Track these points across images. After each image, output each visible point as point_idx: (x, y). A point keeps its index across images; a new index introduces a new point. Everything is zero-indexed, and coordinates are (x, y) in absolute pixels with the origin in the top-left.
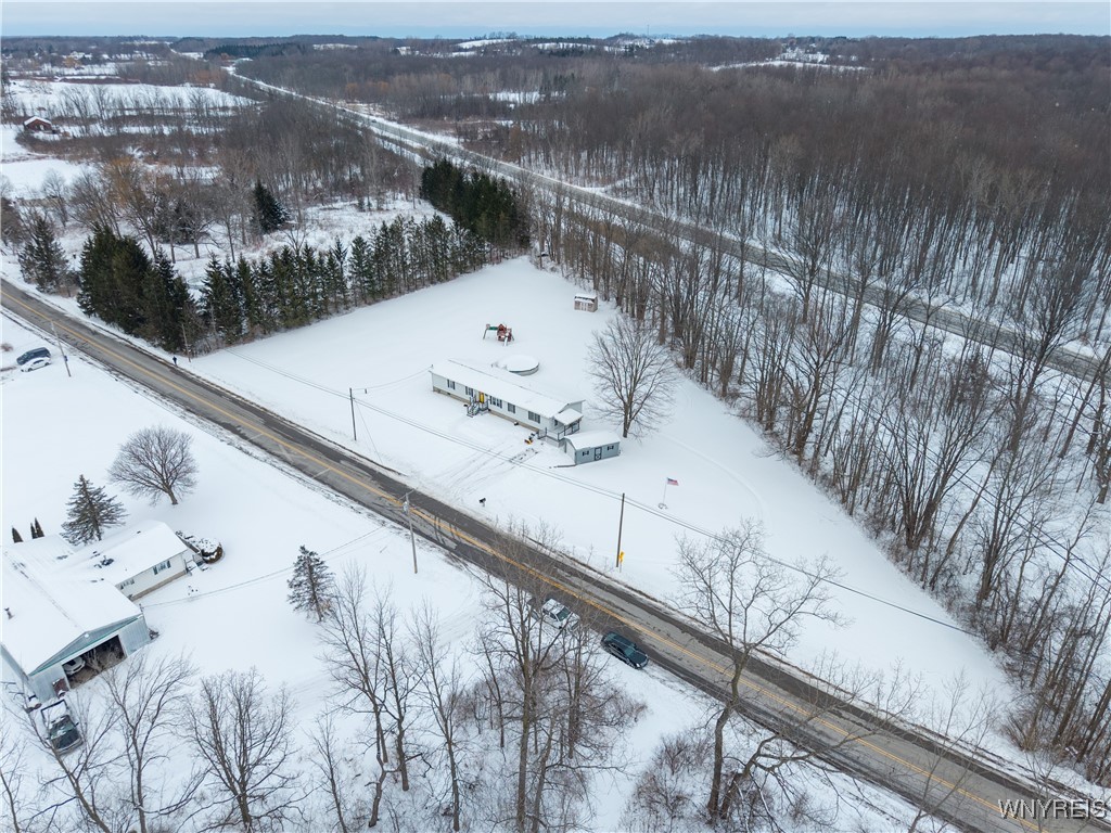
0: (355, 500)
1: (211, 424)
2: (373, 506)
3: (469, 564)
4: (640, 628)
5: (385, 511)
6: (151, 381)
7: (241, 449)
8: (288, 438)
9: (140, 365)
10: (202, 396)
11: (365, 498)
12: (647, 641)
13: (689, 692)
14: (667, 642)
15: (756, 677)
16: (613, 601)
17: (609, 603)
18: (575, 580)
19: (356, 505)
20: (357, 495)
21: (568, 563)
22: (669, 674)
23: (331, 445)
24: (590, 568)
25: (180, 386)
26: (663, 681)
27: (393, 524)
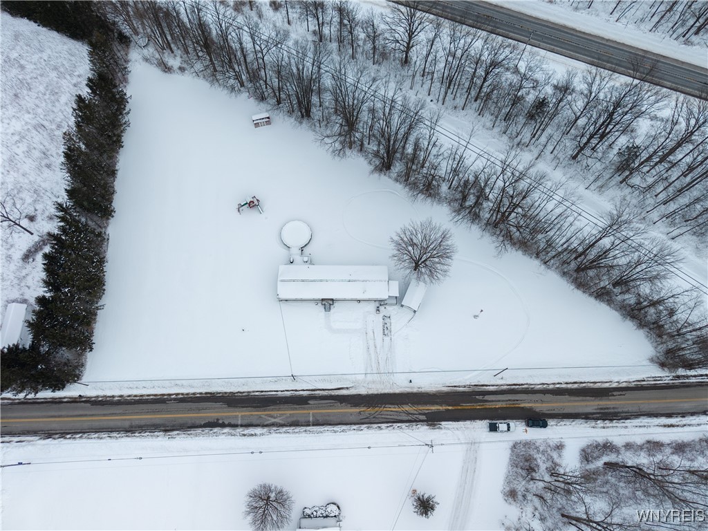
0: (351, 424)
1: (199, 431)
2: (363, 421)
3: (441, 423)
4: (530, 405)
5: (373, 420)
6: (96, 424)
7: (244, 435)
8: (258, 407)
9: (85, 415)
10: (154, 412)
11: (353, 419)
12: (537, 410)
13: (568, 423)
14: (544, 405)
15: (581, 398)
16: (510, 398)
17: (510, 400)
18: (487, 398)
19: (355, 427)
20: (346, 419)
21: (477, 389)
22: (556, 420)
23: (288, 394)
24: (487, 386)
25: (124, 414)
26: (556, 425)
27: (386, 425)
